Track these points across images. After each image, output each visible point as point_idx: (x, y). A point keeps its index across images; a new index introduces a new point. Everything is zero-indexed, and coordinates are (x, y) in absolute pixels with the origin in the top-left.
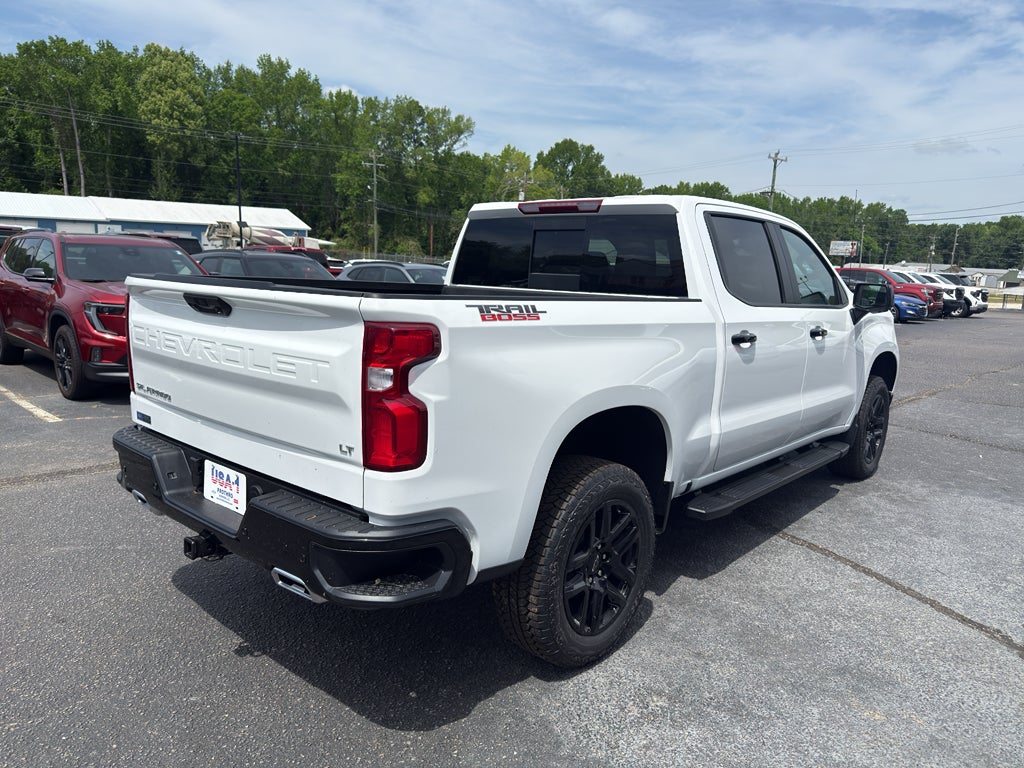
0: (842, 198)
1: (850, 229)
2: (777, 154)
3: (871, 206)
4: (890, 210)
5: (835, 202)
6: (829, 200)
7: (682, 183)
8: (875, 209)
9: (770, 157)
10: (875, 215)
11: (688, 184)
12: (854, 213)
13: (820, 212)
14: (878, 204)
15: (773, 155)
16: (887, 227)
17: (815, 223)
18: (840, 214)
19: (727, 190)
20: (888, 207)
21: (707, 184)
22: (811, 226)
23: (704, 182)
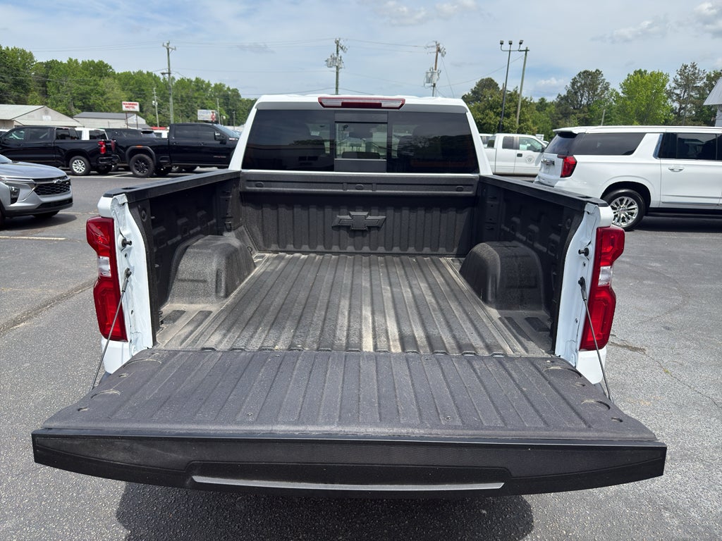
0: (197, 79)
1: (205, 101)
2: (168, 44)
3: (216, 85)
4: (228, 88)
5: (191, 81)
6: (188, 80)
7: (71, 59)
8: (219, 88)
9: (163, 45)
10: (220, 91)
11: (76, 60)
12: (206, 90)
13: (183, 88)
14: (220, 84)
15: (166, 45)
16: (229, 99)
17: (182, 96)
18: (198, 90)
19: (111, 68)
20: (227, 86)
21: (93, 61)
22: (179, 98)
23: (90, 60)
